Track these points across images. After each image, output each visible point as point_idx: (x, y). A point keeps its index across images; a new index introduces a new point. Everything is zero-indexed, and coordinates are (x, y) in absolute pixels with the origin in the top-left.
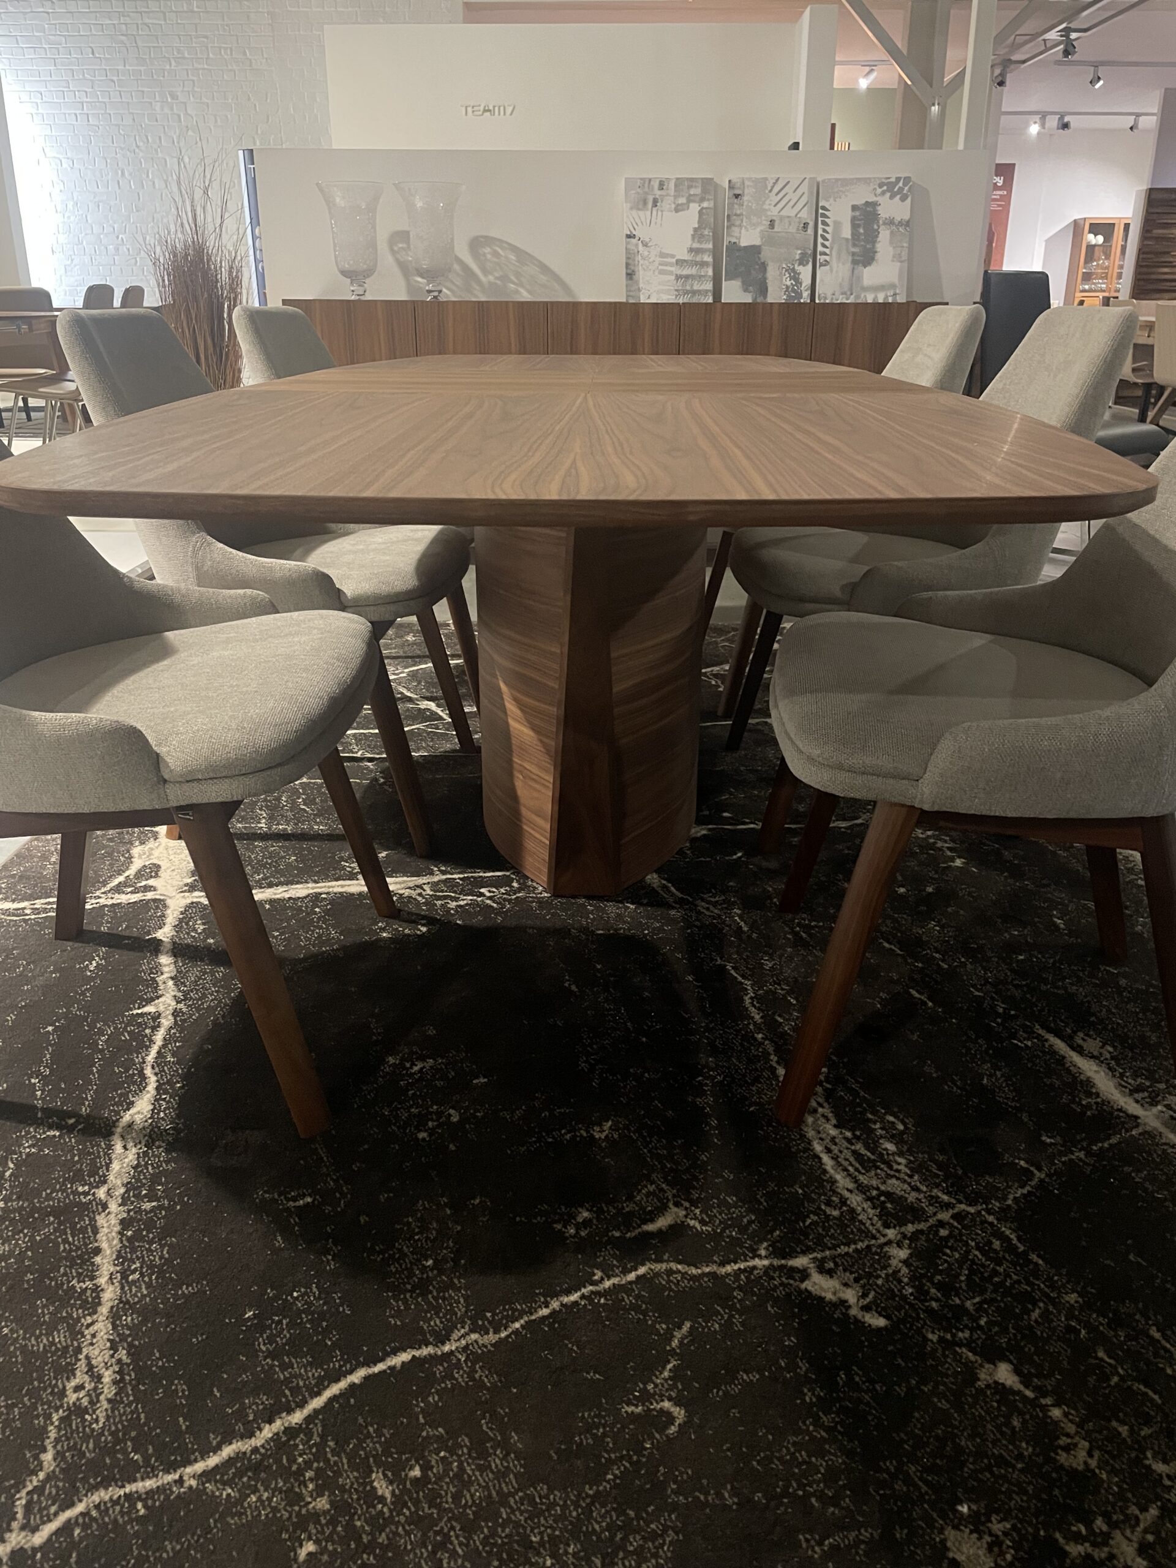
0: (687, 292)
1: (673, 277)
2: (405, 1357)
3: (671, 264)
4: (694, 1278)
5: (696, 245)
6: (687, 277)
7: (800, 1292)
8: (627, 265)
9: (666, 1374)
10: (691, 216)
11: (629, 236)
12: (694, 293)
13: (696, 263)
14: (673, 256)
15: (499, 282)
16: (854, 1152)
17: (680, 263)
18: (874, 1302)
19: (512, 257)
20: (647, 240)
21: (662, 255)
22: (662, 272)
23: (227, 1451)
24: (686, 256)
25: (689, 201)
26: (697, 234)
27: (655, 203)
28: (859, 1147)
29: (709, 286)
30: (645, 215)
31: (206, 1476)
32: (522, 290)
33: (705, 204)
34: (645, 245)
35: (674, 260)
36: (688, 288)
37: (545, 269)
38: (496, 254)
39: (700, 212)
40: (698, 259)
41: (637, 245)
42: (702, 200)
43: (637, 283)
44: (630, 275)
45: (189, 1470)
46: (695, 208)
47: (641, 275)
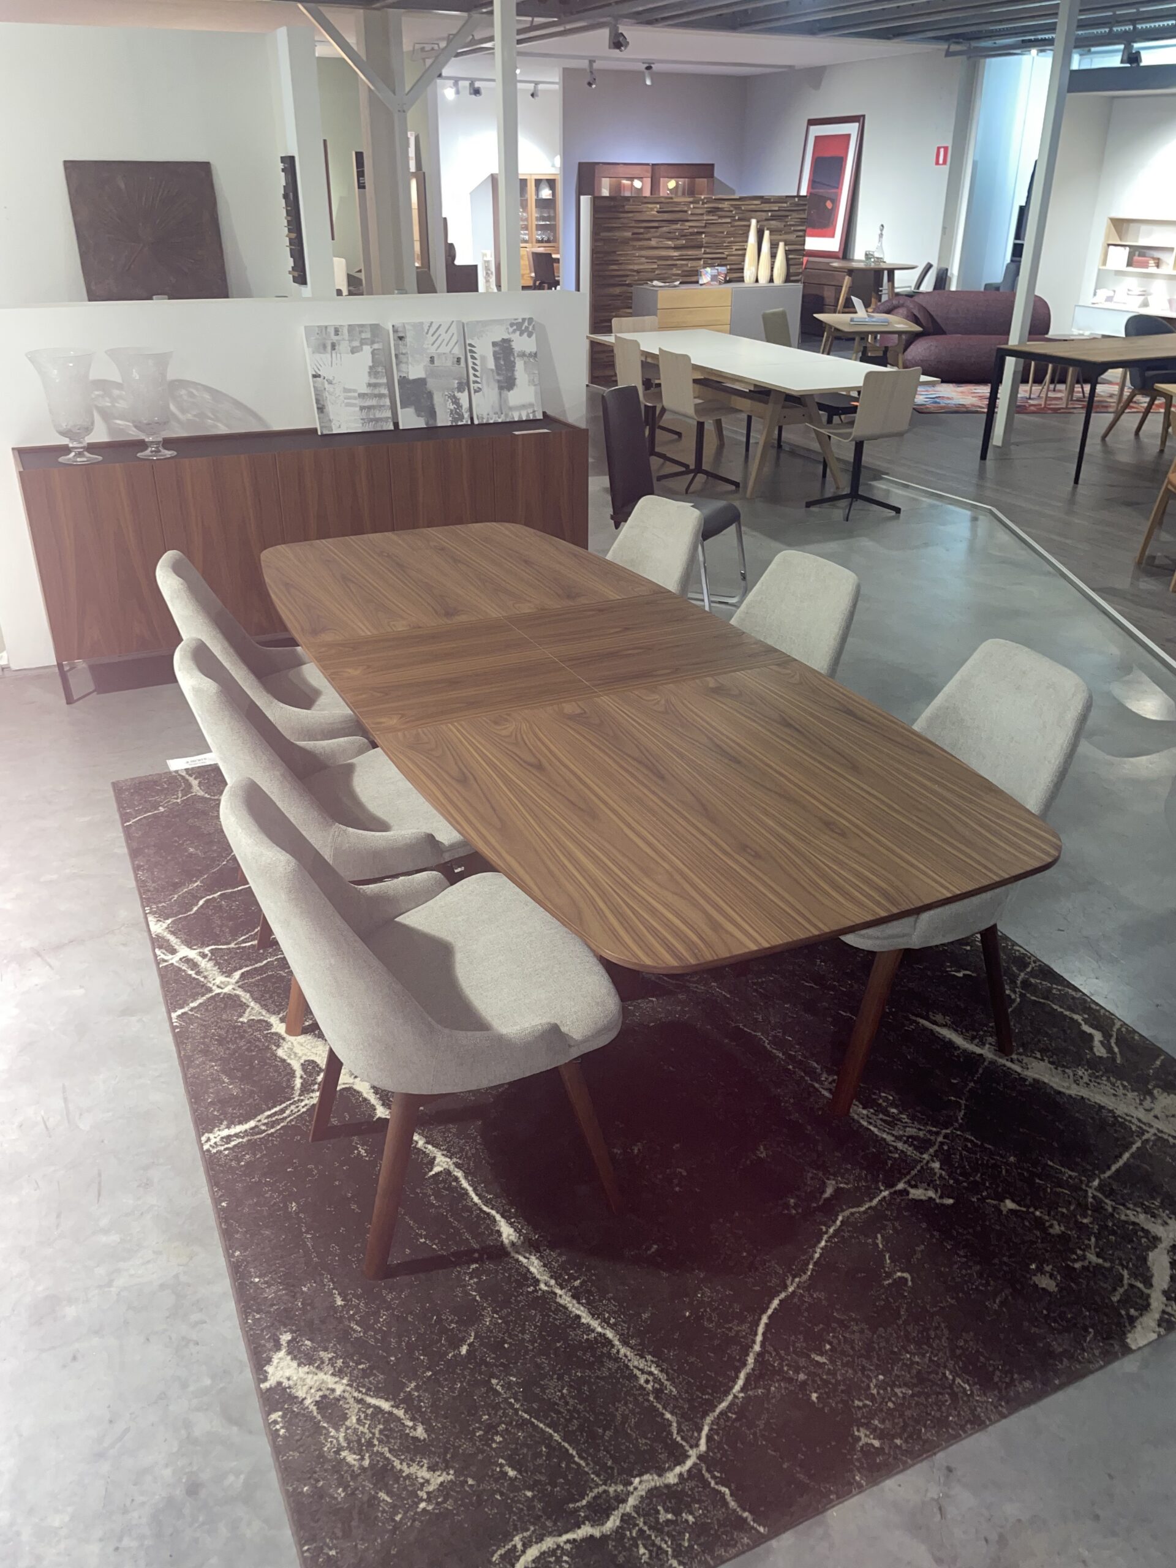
0: (371, 420)
1: (358, 409)
2: (776, 1303)
3: (355, 398)
4: (865, 1212)
5: (373, 381)
6: (369, 408)
7: (909, 1200)
8: (317, 401)
9: (888, 1261)
10: (365, 357)
11: (315, 376)
12: (377, 420)
13: (376, 396)
14: (355, 391)
15: (197, 420)
16: (881, 1119)
17: (362, 396)
18: (942, 1193)
19: (207, 396)
20: (331, 378)
21: (346, 390)
22: (348, 405)
23: (742, 1375)
24: (364, 390)
25: (362, 344)
26: (373, 371)
27: (333, 346)
28: (881, 1116)
29: (389, 414)
30: (326, 357)
31: (743, 1390)
32: (219, 425)
33: (376, 346)
34: (330, 382)
35: (356, 394)
36: (372, 417)
37: (238, 404)
38: (191, 395)
39: (373, 353)
40: (376, 391)
41: (323, 384)
42: (373, 342)
43: (328, 416)
44: (321, 409)
45: (734, 1391)
46: (367, 349)
47: (330, 408)
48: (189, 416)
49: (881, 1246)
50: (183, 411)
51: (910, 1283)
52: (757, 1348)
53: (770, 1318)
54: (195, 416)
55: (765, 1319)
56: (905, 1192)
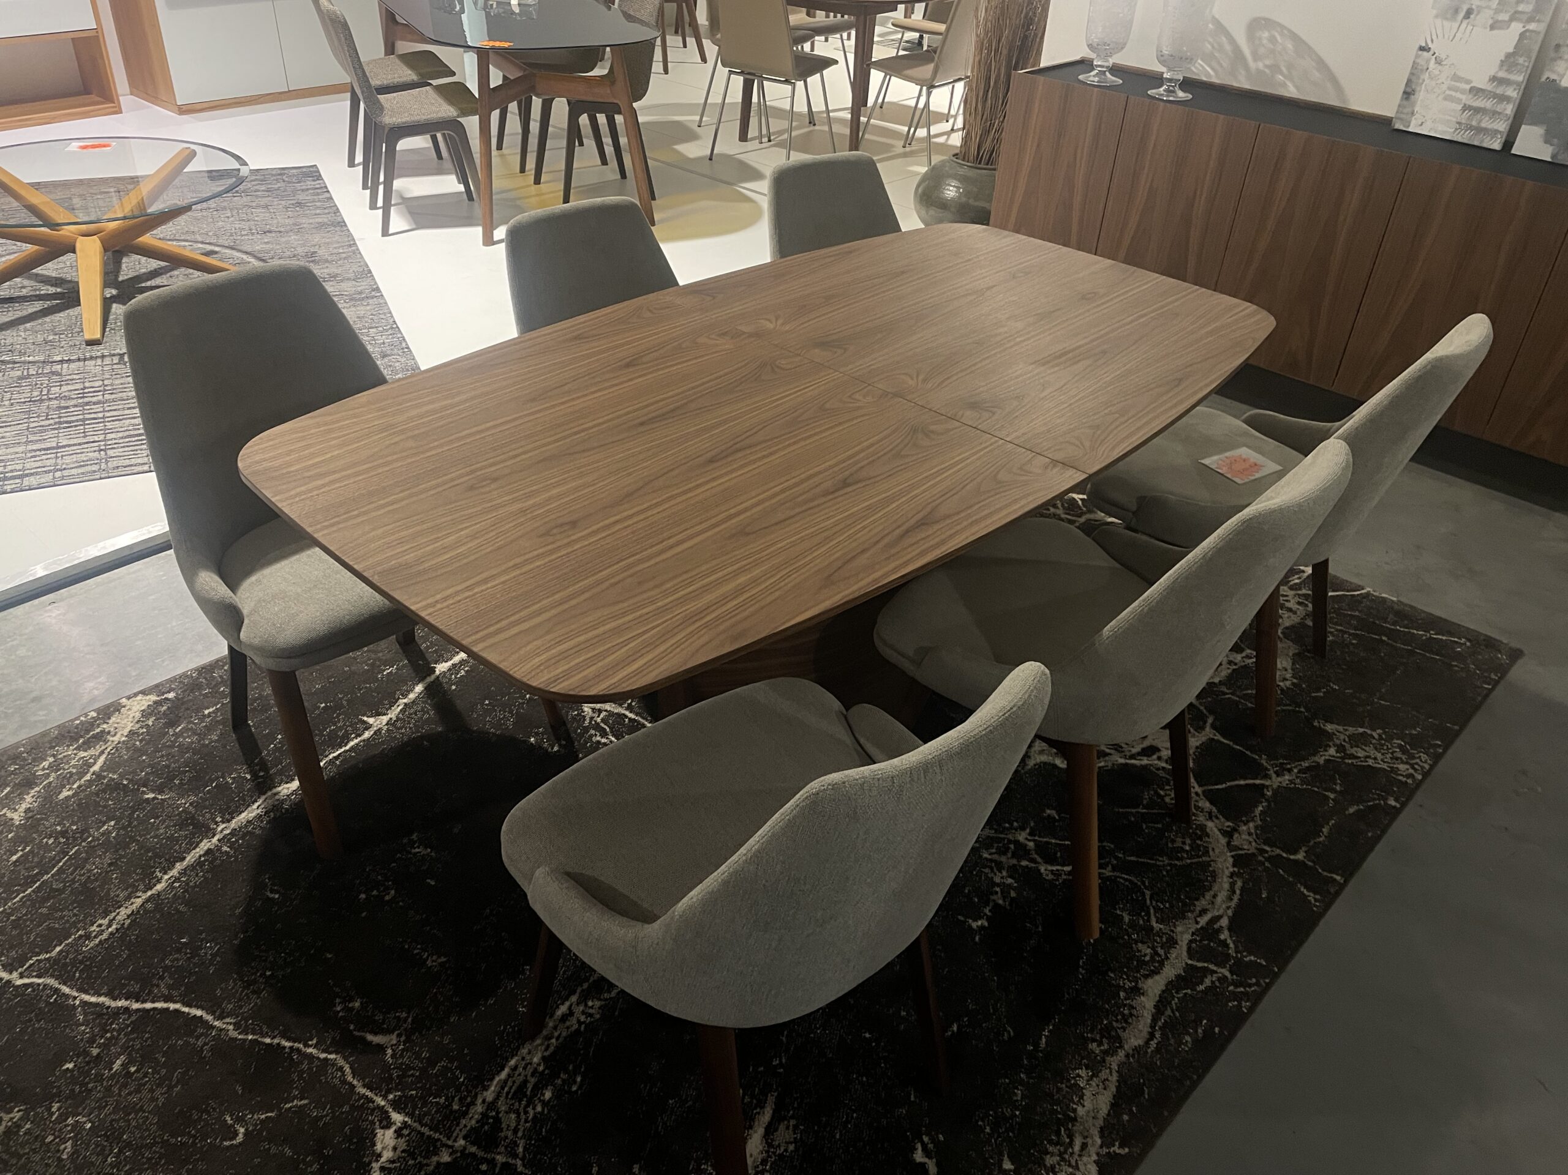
0: (1471, 128)
1: (1460, 107)
2: (199, 1013)
3: (1463, 92)
4: (344, 1082)
5: (1502, 74)
6: (1477, 110)
7: (374, 1130)
8: (1409, 82)
9: (263, 1116)
10: (1508, 39)
11: (1422, 49)
12: (1479, 130)
13: (1495, 96)
14: (1468, 82)
15: (1267, 71)
16: (525, 1082)
17: (1476, 91)
18: (390, 1170)
19: (1290, 46)
20: (1443, 56)
21: (1456, 78)
22: (1447, 98)
23: (102, 999)
24: (1482, 82)
25: (1512, 19)
26: (1509, 61)
27: (1469, 13)
28: (533, 1080)
29: (1502, 126)
30: (1451, 26)
31: (84, 1004)
32: (1289, 84)
33: (1532, 26)
34: (1439, 62)
35: (1468, 87)
36: (1474, 123)
37: (1321, 64)
38: (1273, 40)
39: (1522, 36)
40: (1499, 91)
41: (1428, 61)
42: (1531, 20)
43: (1413, 105)
44: (1408, 94)
45: (83, 996)
46: (1517, 28)
47: (1421, 96)
48: (1260, 65)
49: (288, 1106)
50: (1256, 57)
51: (226, 1143)
52: (136, 1006)
53: (176, 1011)
54: (1267, 66)
55: (172, 1006)
56: (387, 1123)
